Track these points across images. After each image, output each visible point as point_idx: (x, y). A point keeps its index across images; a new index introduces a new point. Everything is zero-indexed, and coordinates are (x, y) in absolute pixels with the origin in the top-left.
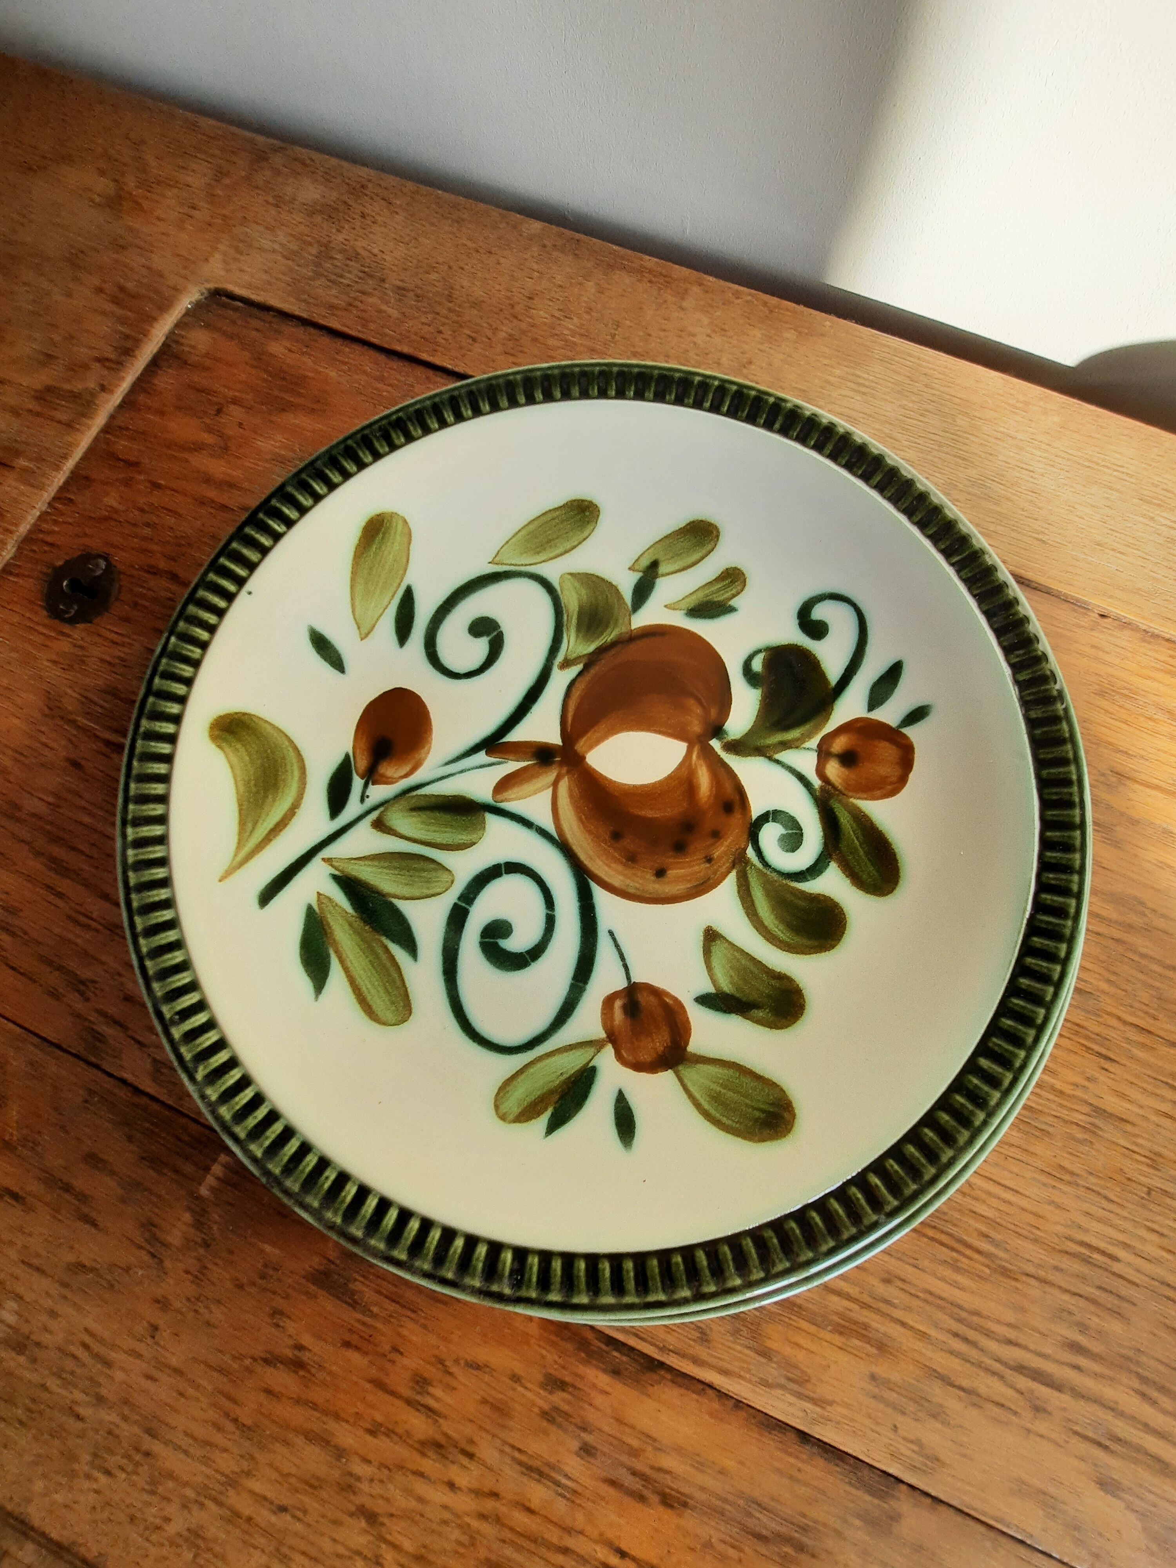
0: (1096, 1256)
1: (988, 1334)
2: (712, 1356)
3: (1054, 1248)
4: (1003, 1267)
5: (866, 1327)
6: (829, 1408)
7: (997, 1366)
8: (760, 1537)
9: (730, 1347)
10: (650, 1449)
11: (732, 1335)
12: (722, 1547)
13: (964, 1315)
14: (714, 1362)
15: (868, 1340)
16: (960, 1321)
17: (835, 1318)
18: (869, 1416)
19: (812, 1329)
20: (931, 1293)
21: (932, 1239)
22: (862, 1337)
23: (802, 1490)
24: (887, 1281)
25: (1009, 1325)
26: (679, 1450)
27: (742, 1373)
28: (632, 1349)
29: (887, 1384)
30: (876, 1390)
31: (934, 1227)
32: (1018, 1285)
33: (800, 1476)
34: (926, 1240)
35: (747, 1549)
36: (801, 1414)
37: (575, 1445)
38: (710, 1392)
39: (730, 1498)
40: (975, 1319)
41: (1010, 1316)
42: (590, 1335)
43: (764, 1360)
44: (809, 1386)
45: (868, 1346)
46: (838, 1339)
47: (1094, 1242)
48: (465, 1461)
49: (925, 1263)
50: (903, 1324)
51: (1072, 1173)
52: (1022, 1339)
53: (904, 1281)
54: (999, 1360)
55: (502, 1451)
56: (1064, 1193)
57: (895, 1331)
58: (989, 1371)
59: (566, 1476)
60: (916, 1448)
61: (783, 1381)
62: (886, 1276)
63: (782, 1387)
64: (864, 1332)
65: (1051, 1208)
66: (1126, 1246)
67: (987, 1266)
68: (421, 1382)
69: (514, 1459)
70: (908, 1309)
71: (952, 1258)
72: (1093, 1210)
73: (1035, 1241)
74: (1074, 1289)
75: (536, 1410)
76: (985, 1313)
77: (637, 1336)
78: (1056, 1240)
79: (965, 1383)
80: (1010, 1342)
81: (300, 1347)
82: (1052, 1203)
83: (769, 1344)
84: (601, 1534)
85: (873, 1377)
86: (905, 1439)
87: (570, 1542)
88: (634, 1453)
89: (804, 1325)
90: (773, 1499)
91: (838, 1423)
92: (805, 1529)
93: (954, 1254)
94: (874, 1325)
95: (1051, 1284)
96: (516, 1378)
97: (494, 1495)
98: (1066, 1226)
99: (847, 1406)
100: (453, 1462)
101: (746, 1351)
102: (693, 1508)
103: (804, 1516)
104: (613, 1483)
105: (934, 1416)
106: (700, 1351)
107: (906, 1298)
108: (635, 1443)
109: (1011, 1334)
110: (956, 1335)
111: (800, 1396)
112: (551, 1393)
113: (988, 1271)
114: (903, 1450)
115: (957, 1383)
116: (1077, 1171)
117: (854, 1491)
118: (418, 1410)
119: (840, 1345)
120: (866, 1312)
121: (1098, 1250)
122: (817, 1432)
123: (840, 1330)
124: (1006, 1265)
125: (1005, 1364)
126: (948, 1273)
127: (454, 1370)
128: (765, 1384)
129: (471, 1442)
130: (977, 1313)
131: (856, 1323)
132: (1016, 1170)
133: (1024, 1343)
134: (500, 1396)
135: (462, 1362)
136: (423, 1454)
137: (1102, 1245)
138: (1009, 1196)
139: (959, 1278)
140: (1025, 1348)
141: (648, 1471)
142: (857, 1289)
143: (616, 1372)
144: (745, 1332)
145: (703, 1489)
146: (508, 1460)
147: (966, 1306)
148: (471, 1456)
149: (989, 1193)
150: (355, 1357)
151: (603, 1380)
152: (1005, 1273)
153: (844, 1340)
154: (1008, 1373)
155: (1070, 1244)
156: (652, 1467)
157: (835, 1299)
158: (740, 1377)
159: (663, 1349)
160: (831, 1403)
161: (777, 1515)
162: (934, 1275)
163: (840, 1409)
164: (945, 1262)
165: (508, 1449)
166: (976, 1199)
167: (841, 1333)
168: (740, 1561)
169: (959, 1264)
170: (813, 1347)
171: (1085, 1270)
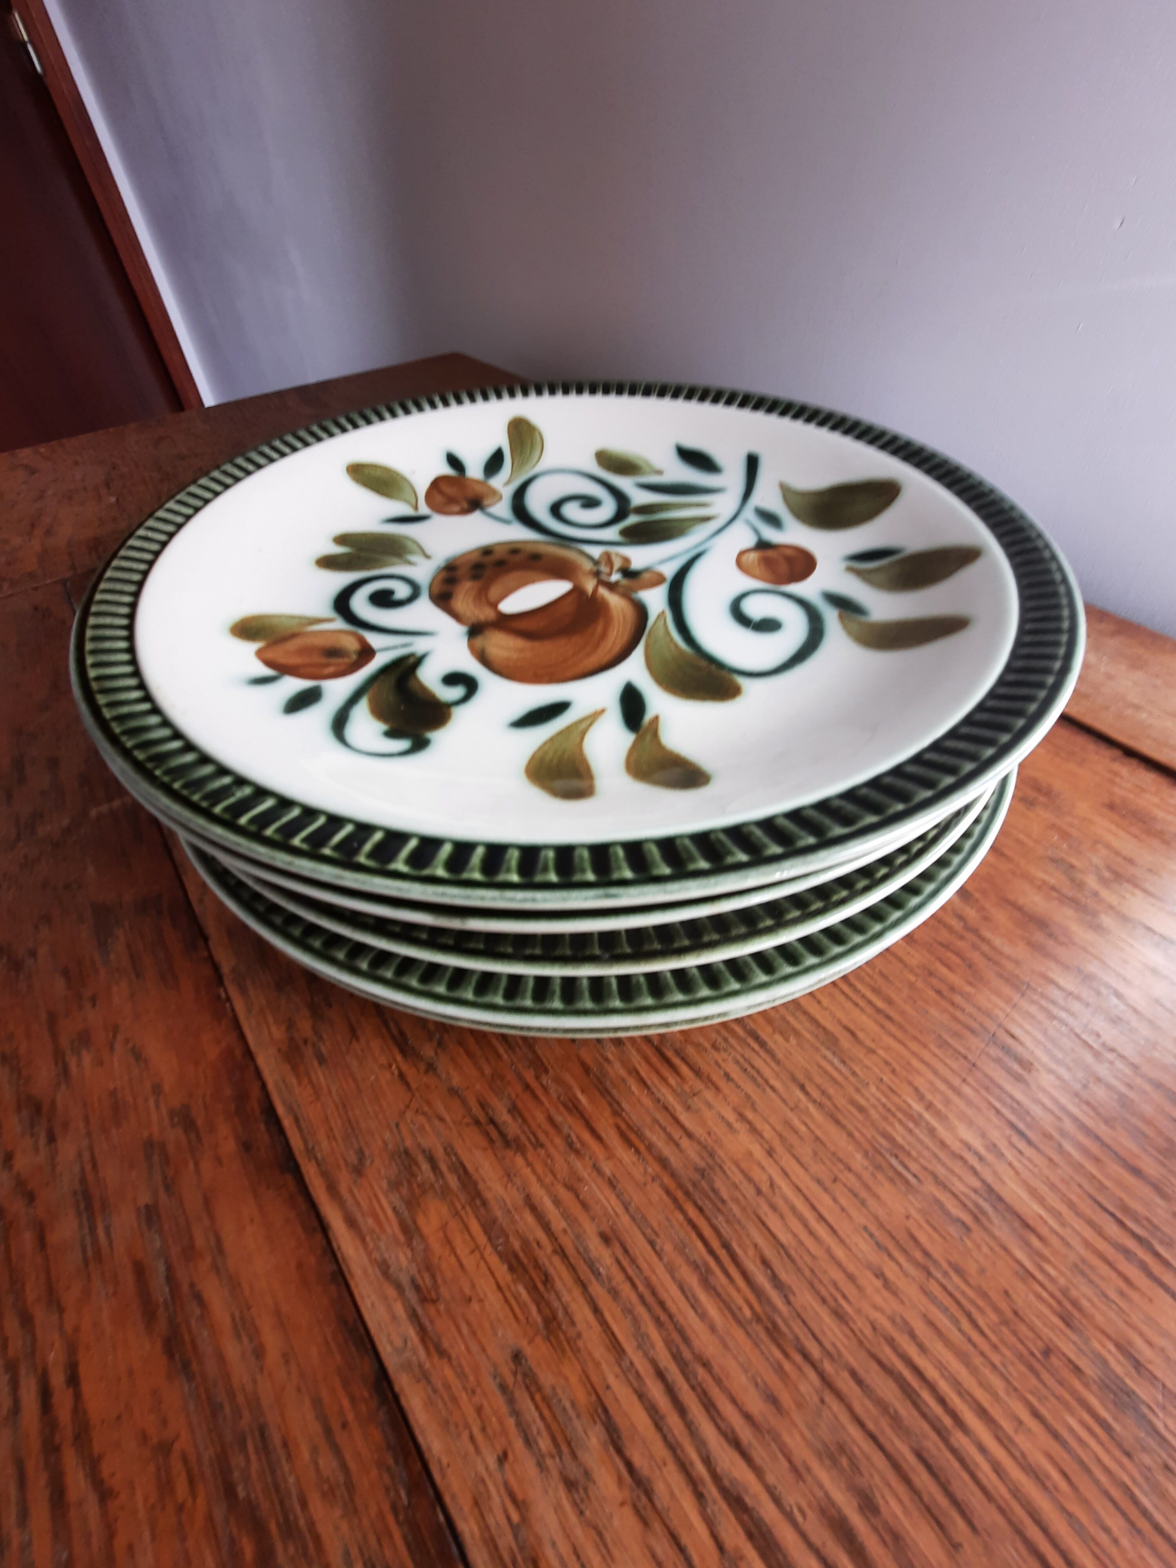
0: (926, 1396)
1: (709, 1406)
2: (351, 1192)
3: (861, 1343)
4: (774, 1324)
5: (547, 1280)
6: (436, 1358)
7: (700, 1469)
8: (229, 1490)
9: (376, 1196)
10: (208, 1260)
11: (389, 1183)
12: (177, 1466)
13: (687, 1355)
14: (350, 1202)
15: (540, 1300)
16: (677, 1357)
17: (517, 1245)
18: (479, 1410)
19: (482, 1239)
20: (654, 1293)
21: (690, 1222)
22: (533, 1289)
23: (328, 1463)
24: (606, 1239)
25: (748, 1417)
26: (234, 1284)
27: (368, 1239)
28: (281, 1131)
29: (532, 1384)
30: (510, 1380)
31: (701, 1210)
32: (787, 1366)
33: (341, 1437)
34: (681, 1217)
35: (201, 1500)
36: (399, 1343)
37: (144, 1198)
38: (319, 1236)
39: (240, 1399)
40: (701, 1372)
41: (756, 1405)
42: (255, 1091)
43: (402, 1238)
44: (432, 1310)
45: (533, 1309)
46: (502, 1271)
47: (932, 1373)
48: (43, 1140)
49: (668, 1248)
50: (596, 1310)
51: (926, 1254)
52: (759, 1454)
53: (626, 1251)
54: (707, 1461)
55: (80, 1155)
56: (906, 1274)
57: (582, 1313)
58: (684, 1468)
59: (107, 1229)
60: (515, 1517)
61: (404, 1280)
62: (608, 1231)
63: (399, 1287)
64: (541, 1287)
65: (878, 1283)
66: (982, 1413)
67: (751, 1307)
68: (84, 1039)
69: (83, 1170)
70: (614, 1293)
71: (706, 1264)
72: (944, 1322)
73: (839, 1315)
74: (871, 1426)
75: (146, 1134)
76: (716, 1369)
77: (297, 1120)
78: (868, 1331)
79: (638, 1460)
80: (736, 1443)
81: (33, 953)
82: (879, 1274)
83: (421, 1221)
84: (77, 1329)
85: (517, 1357)
86: (506, 1484)
87: (40, 1314)
88: (190, 1252)
89: (475, 1227)
90: (285, 1445)
91: (435, 1391)
92: (289, 1529)
93: (712, 1263)
94: (559, 1284)
95: (839, 1395)
96: (157, 1090)
97: (31, 1198)
98: (892, 1320)
99: (461, 1375)
100: (32, 1135)
101: (390, 1212)
102: (191, 1377)
103: (304, 1504)
104: (140, 1271)
105: (570, 1485)
106: (344, 1180)
107: (618, 1278)
108: (200, 1241)
109: (745, 1434)
110: (660, 1375)
111: (414, 1316)
112: (173, 1126)
113: (748, 1313)
114: (496, 1500)
115: (628, 1453)
116: (936, 1254)
117: (390, 1519)
118: (56, 1063)
119: (502, 1284)
120: (556, 1260)
121: (932, 1388)
122: (403, 1382)
123: (514, 1263)
124: (779, 1321)
125: (716, 1478)
126: (693, 1281)
127: (118, 1047)
128: (384, 1268)
129: (66, 1125)
130: (706, 1365)
131: (537, 1266)
132: (843, 1201)
133: (758, 1460)
134: (130, 1099)
135: (130, 1045)
136: (19, 1109)
137: (944, 1386)
138: (821, 1230)
139: (703, 1297)
140: (759, 1472)
141: (185, 1288)
142: (563, 1224)
143: (247, 1147)
144: (404, 1190)
145: (221, 1357)
146: (77, 1169)
147: (696, 1343)
148: (52, 1139)
149: (793, 1209)
150: (60, 985)
151: (229, 1146)
152: (773, 1331)
153: (509, 1277)
154: (712, 1491)
155: (888, 1350)
156: (192, 1285)
157: (530, 1219)
158: (363, 1240)
159: (310, 1152)
160: (442, 1353)
161: (273, 1472)
162: (671, 1270)
163: (448, 1372)
164: (695, 1266)
165: (86, 1155)
166: (774, 1208)
167: (511, 1269)
168: (180, 1508)
169: (712, 1280)
170: (469, 1262)
171: (905, 1410)
